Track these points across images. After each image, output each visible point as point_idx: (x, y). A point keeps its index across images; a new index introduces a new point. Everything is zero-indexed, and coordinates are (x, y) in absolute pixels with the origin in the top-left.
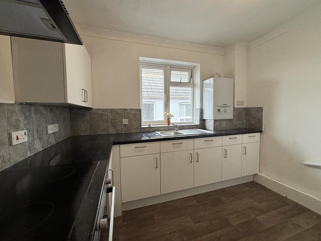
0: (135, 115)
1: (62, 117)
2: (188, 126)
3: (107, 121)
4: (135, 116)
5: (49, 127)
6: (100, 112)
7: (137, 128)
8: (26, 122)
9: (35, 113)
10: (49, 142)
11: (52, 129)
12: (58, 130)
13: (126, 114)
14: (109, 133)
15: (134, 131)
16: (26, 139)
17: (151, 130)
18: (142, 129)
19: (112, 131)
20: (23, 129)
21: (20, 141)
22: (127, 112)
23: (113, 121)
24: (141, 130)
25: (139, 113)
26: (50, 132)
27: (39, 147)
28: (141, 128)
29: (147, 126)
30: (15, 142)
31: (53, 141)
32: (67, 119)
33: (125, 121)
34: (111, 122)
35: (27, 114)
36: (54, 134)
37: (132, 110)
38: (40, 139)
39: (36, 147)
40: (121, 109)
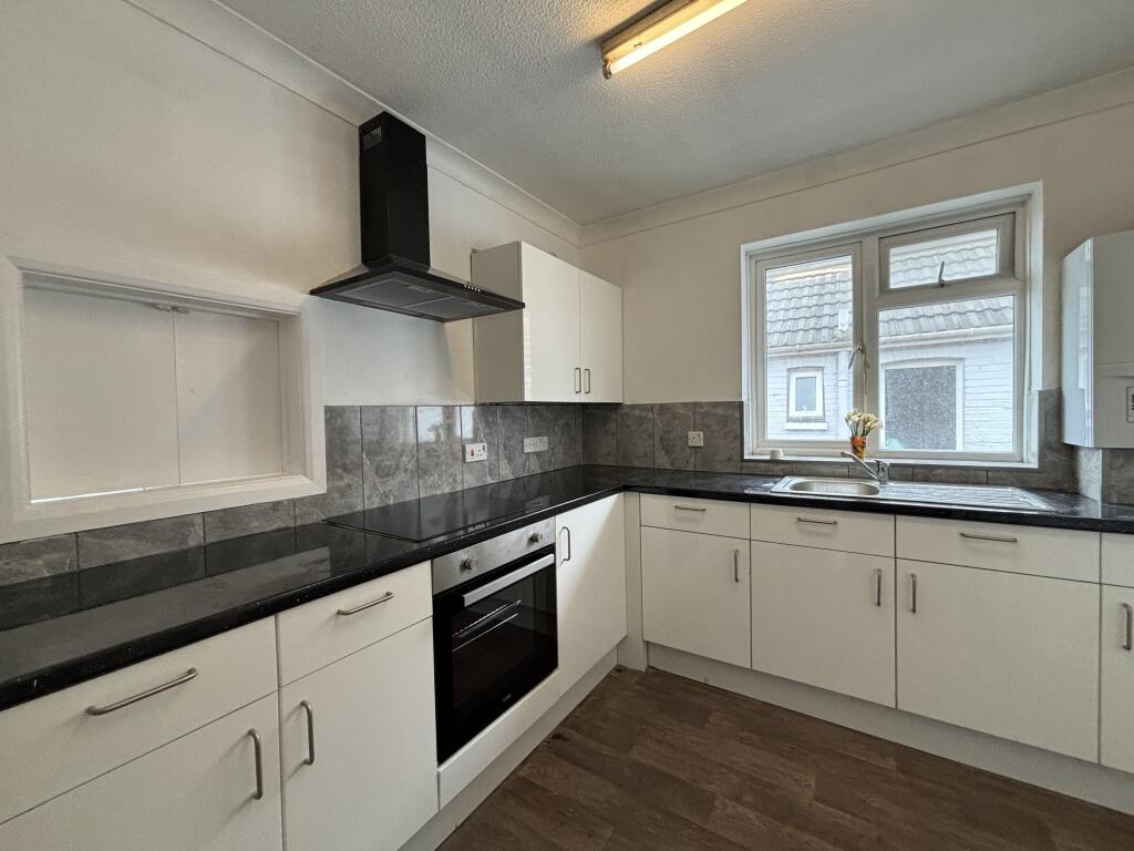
0: (725, 420)
1: (561, 423)
2: (957, 472)
3: (651, 436)
4: (725, 425)
5: (527, 441)
6: (637, 412)
7: (729, 460)
8: (487, 431)
9: (503, 418)
10: (527, 468)
11: (533, 445)
12: (546, 448)
13: (698, 418)
14: (656, 466)
15: (719, 468)
16: (485, 457)
17: (778, 469)
18: (744, 464)
19: (662, 461)
20: (482, 442)
21: (476, 458)
22: (701, 410)
23: (667, 436)
24: (741, 468)
25: (738, 415)
26: (527, 450)
27: (506, 472)
28: (743, 460)
29: (768, 458)
30: (469, 458)
31: (535, 467)
32: (573, 427)
33: (696, 438)
34: (661, 438)
35: (490, 419)
36: (538, 454)
37: (716, 405)
38: (510, 460)
39: (503, 472)
40: (685, 404)
